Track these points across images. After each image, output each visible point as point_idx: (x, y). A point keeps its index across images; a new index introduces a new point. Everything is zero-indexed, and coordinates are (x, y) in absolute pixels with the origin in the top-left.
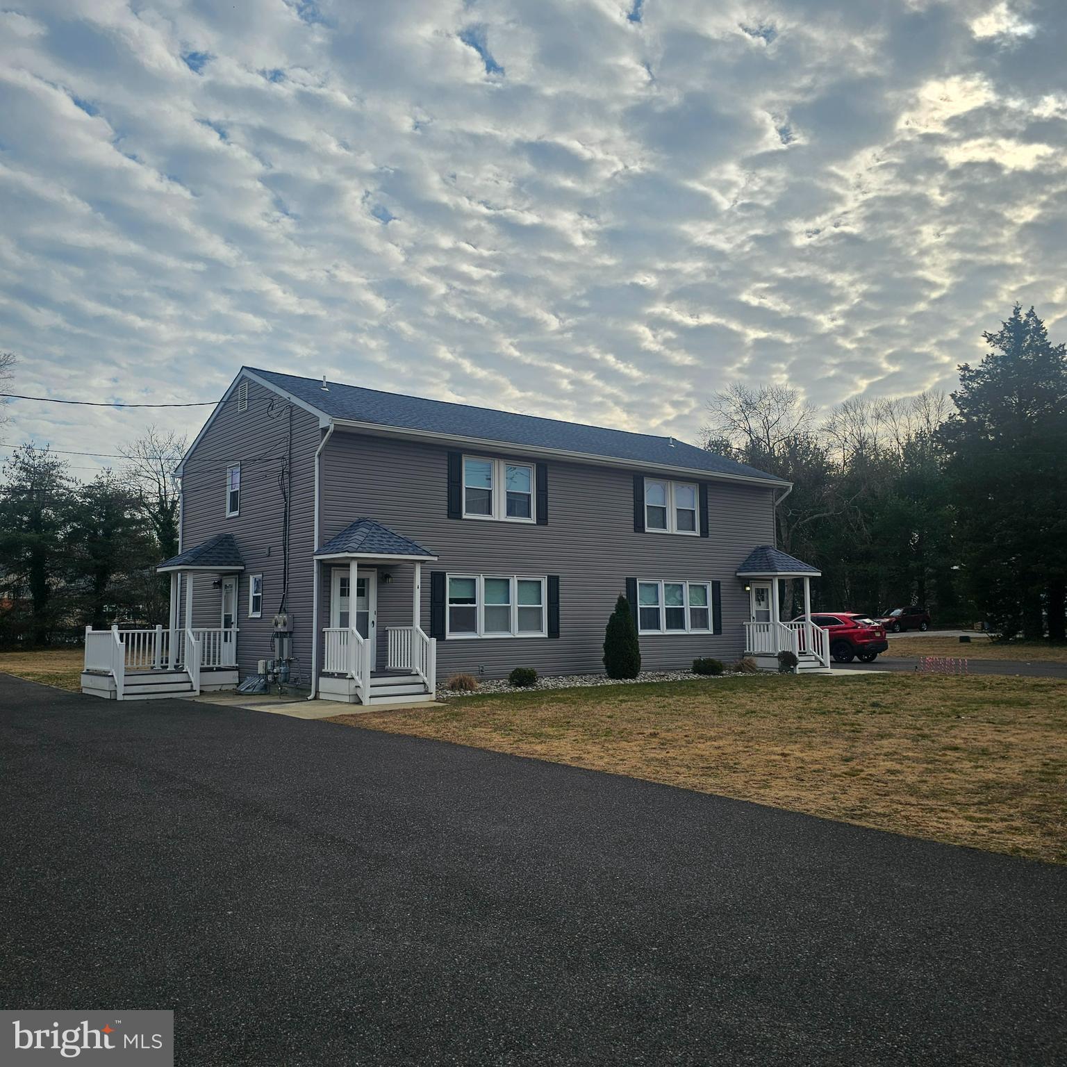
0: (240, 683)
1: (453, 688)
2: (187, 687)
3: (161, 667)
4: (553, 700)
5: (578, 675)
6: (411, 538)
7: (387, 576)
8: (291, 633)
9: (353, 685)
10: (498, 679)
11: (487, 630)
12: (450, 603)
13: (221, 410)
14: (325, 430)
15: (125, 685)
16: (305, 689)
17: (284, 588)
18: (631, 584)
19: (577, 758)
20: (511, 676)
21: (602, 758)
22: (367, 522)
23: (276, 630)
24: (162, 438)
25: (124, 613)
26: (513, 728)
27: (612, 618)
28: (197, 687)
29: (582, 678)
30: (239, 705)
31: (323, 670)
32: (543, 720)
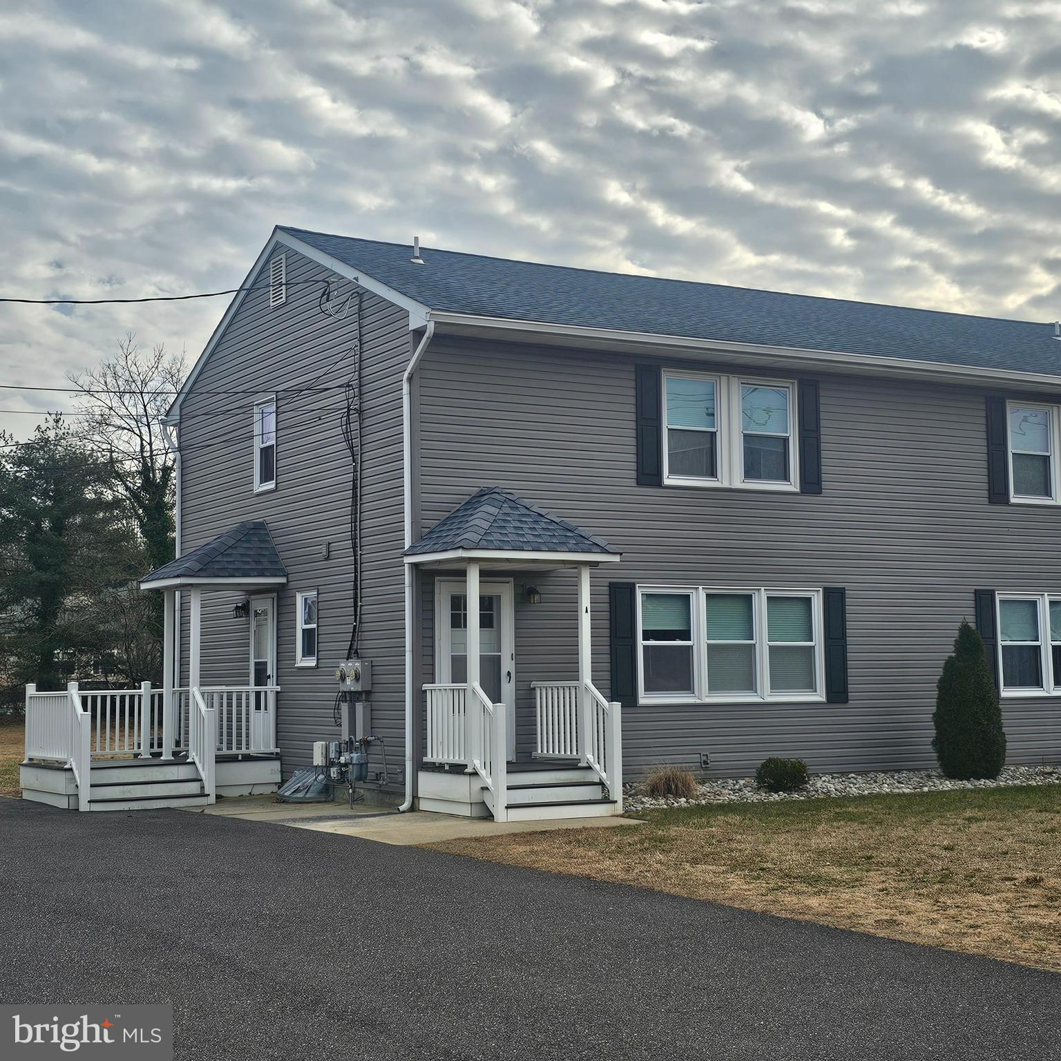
0: (283, 781)
1: (654, 792)
2: (193, 788)
3: (151, 754)
4: (838, 817)
5: (885, 772)
6: (572, 522)
7: (532, 592)
8: (368, 693)
9: (477, 785)
10: (736, 778)
11: (714, 687)
12: (644, 639)
13: (242, 305)
14: (419, 333)
15: (92, 786)
16: (393, 793)
17: (356, 615)
18: (984, 601)
19: (887, 921)
20: (759, 773)
21: (934, 922)
22: (494, 496)
23: (343, 688)
24: (144, 360)
25: (87, 664)
26: (765, 866)
27: (950, 665)
28: (210, 789)
29: (893, 777)
30: (283, 820)
31: (425, 759)
32: (821, 853)
